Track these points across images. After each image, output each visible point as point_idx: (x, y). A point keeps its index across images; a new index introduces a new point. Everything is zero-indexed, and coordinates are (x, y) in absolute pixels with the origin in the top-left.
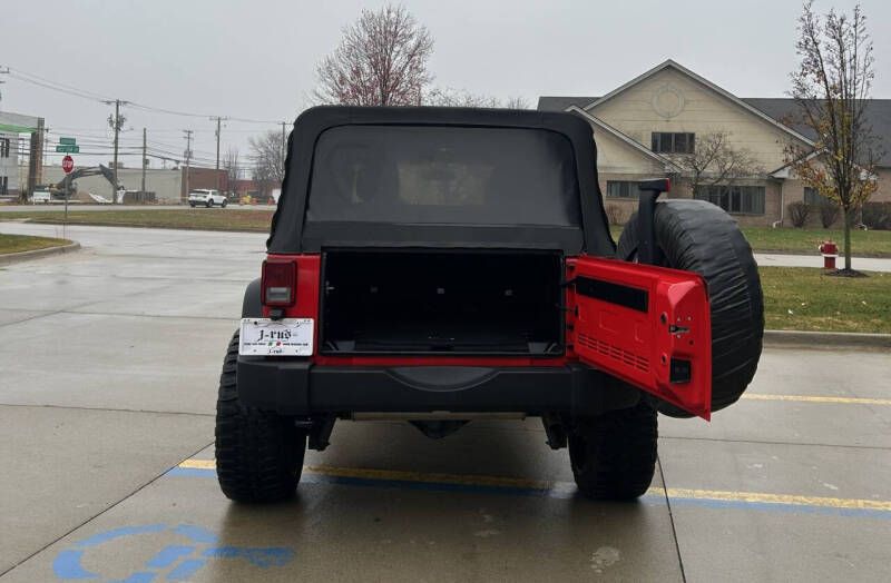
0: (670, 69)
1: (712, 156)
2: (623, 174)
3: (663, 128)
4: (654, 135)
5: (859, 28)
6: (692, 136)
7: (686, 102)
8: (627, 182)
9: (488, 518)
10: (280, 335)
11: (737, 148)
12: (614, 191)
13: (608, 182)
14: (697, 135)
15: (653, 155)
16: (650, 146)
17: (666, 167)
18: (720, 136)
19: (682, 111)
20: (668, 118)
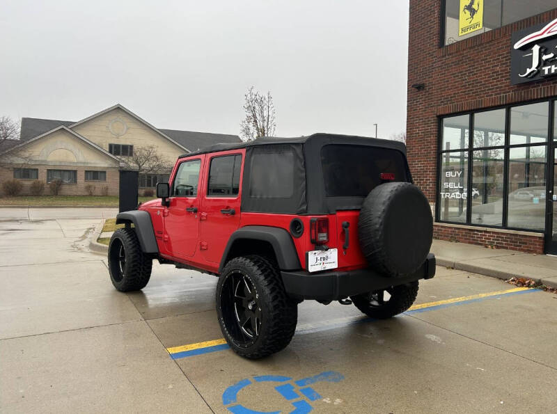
0: (119, 109)
1: (147, 159)
2: (95, 167)
3: (115, 142)
4: (111, 146)
5: (270, 103)
6: (132, 147)
7: (128, 129)
8: (97, 172)
10: (324, 259)
11: (158, 154)
12: (89, 177)
13: (86, 171)
14: (134, 146)
15: (109, 154)
16: (108, 150)
17: (121, 164)
18: (152, 148)
19: (126, 133)
20: (118, 136)
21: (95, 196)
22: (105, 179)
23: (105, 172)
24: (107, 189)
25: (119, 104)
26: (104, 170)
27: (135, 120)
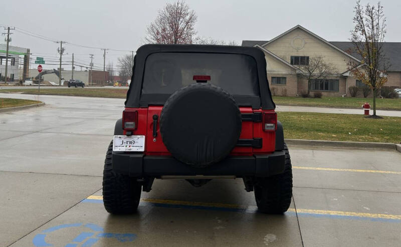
0: (299, 29)
1: (317, 66)
2: (278, 74)
3: (295, 54)
4: (292, 57)
5: (380, 12)
6: (308, 58)
7: (306, 43)
8: (280, 78)
9: (219, 221)
10: (131, 143)
11: (327, 63)
12: (274, 81)
13: (272, 77)
14: (310, 57)
15: (291, 66)
16: (289, 61)
17: (297, 71)
18: (320, 58)
19: (304, 47)
20: (298, 50)
21: (277, 96)
22: (286, 84)
23: (285, 78)
24: (286, 90)
25: (298, 25)
26: (285, 76)
27: (310, 37)
